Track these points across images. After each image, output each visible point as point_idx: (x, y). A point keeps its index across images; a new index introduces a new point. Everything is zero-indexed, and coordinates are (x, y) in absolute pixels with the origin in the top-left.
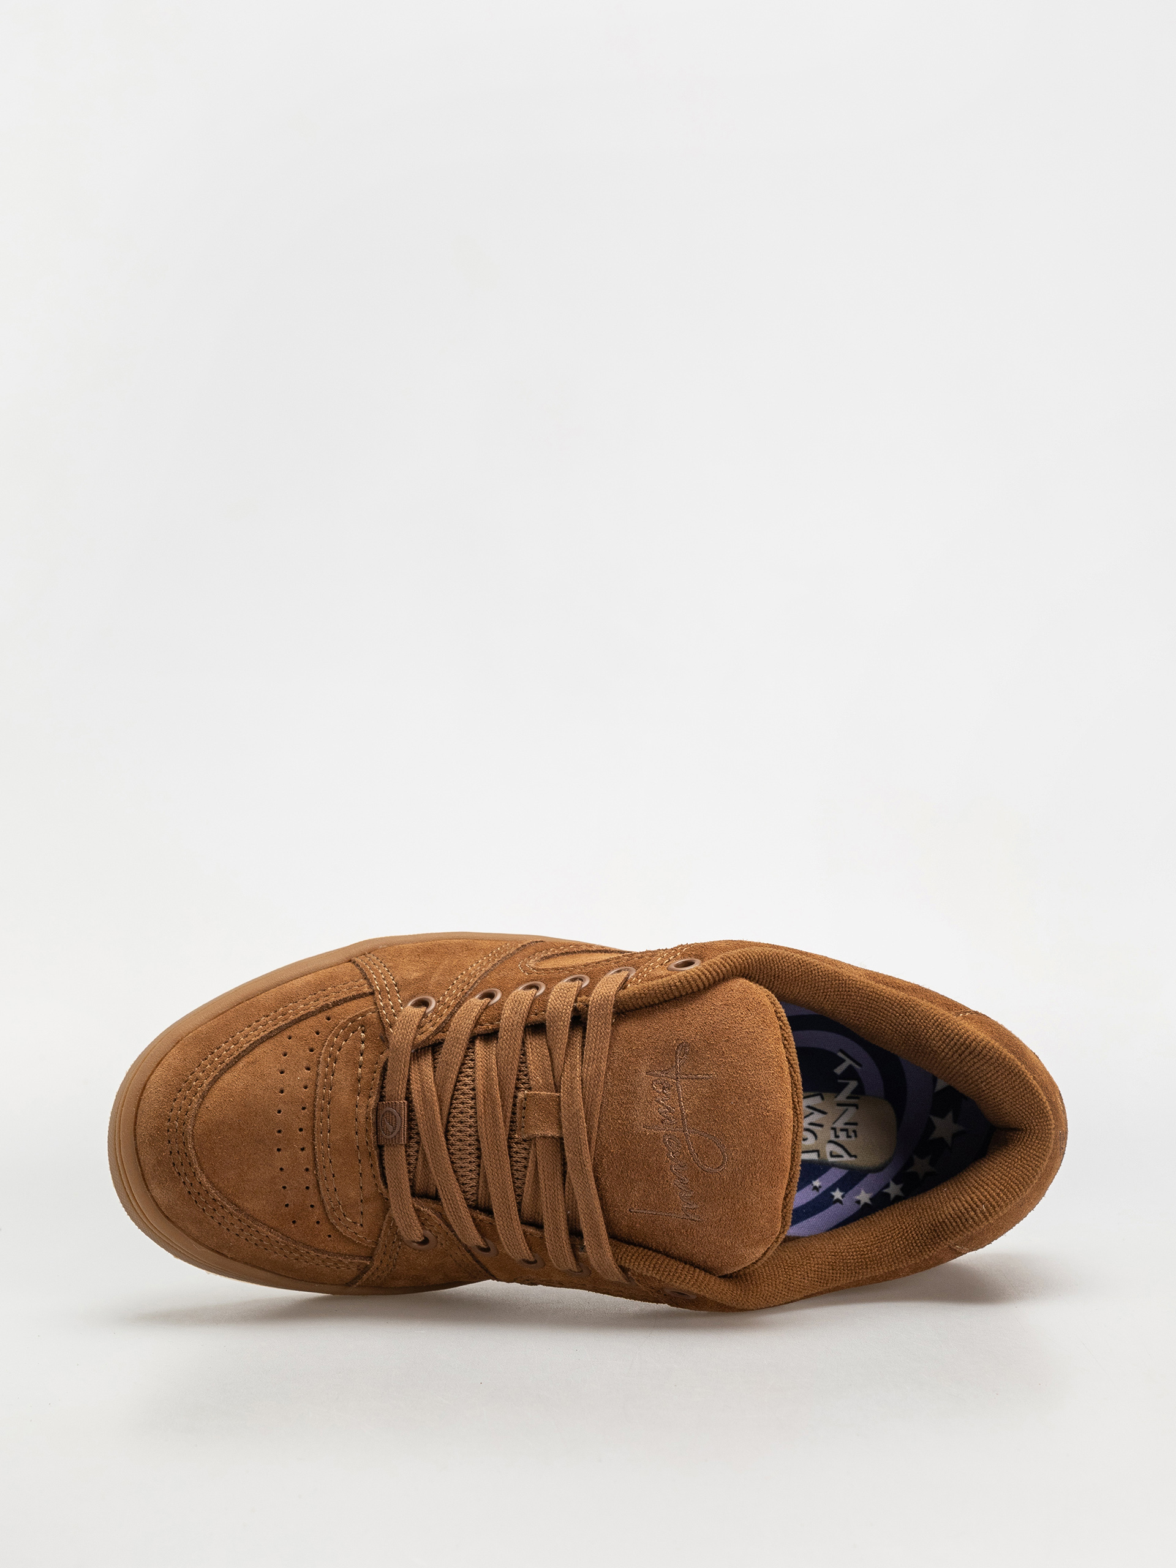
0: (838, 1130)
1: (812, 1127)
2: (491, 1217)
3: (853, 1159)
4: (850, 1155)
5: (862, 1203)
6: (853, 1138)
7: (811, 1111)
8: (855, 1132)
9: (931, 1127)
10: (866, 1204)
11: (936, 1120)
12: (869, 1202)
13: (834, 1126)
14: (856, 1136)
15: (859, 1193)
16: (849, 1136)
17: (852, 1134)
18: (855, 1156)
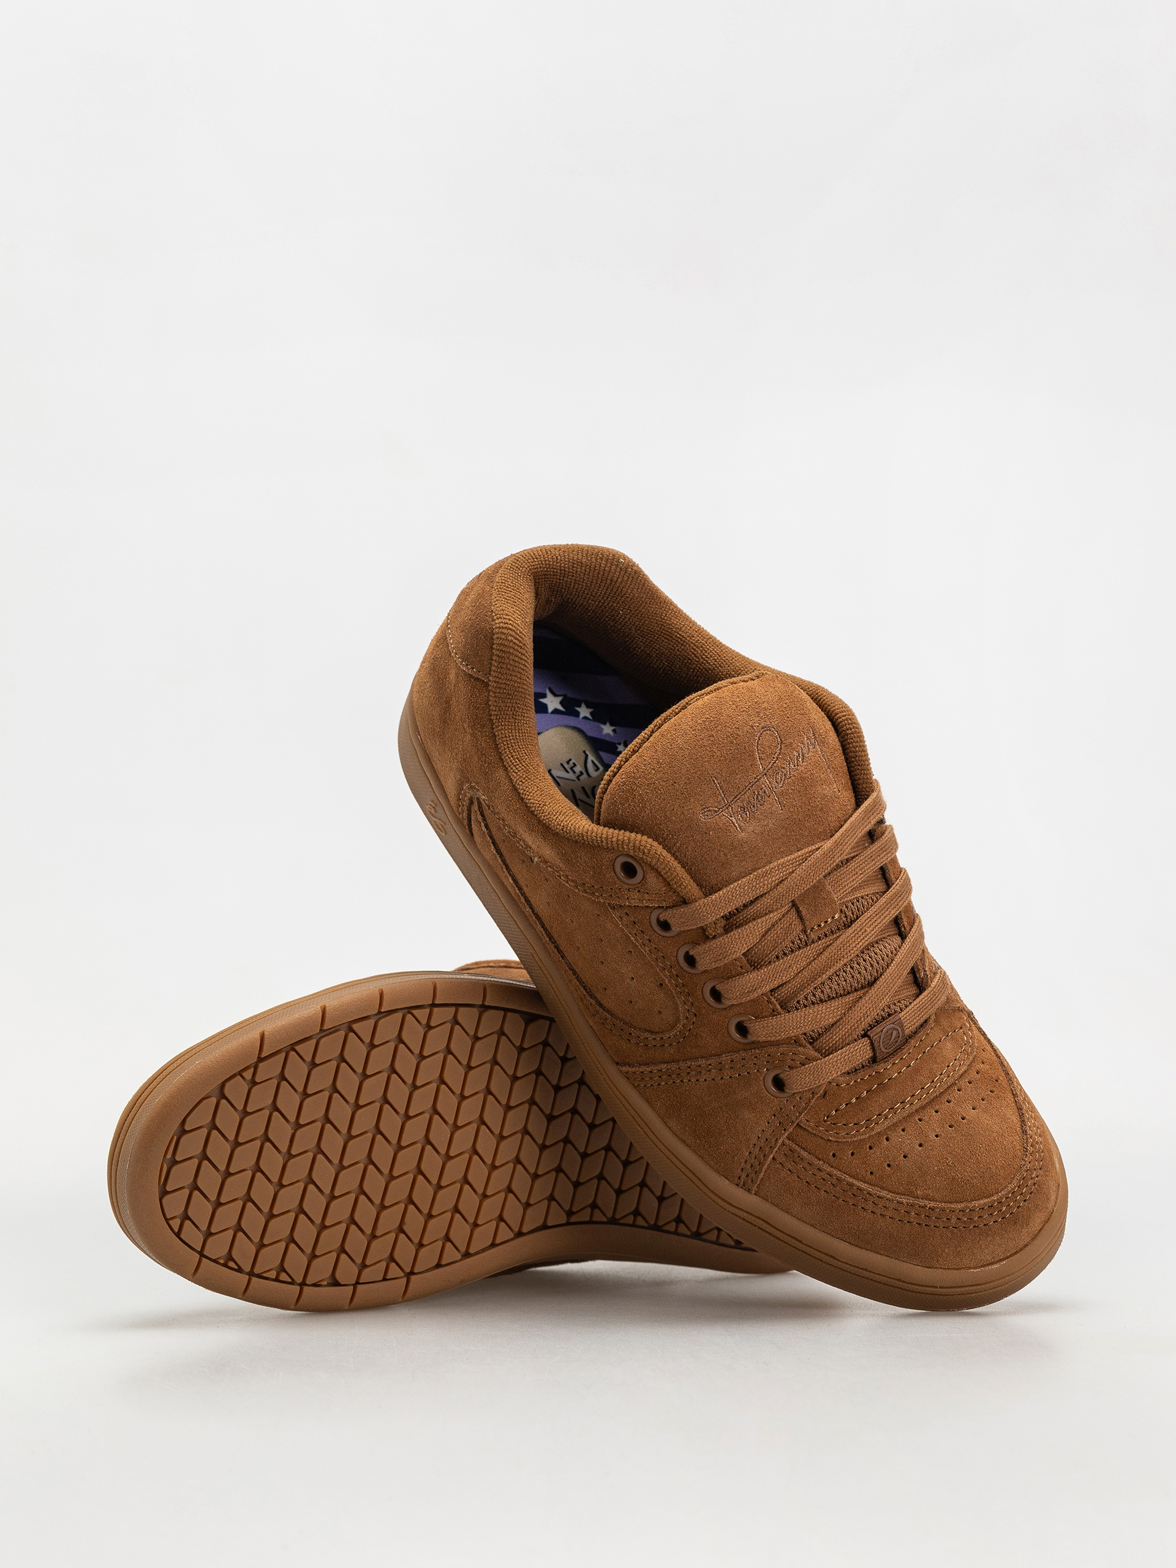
0: (577, 775)
1: (590, 794)
2: (901, 915)
3: (587, 752)
4: (587, 756)
5: (613, 728)
6: (573, 761)
7: (579, 802)
8: (568, 763)
9: (556, 711)
10: (611, 725)
11: (550, 710)
12: (608, 724)
13: (576, 779)
14: (570, 760)
15: (608, 734)
16: (575, 765)
17: (571, 763)
18: (584, 752)
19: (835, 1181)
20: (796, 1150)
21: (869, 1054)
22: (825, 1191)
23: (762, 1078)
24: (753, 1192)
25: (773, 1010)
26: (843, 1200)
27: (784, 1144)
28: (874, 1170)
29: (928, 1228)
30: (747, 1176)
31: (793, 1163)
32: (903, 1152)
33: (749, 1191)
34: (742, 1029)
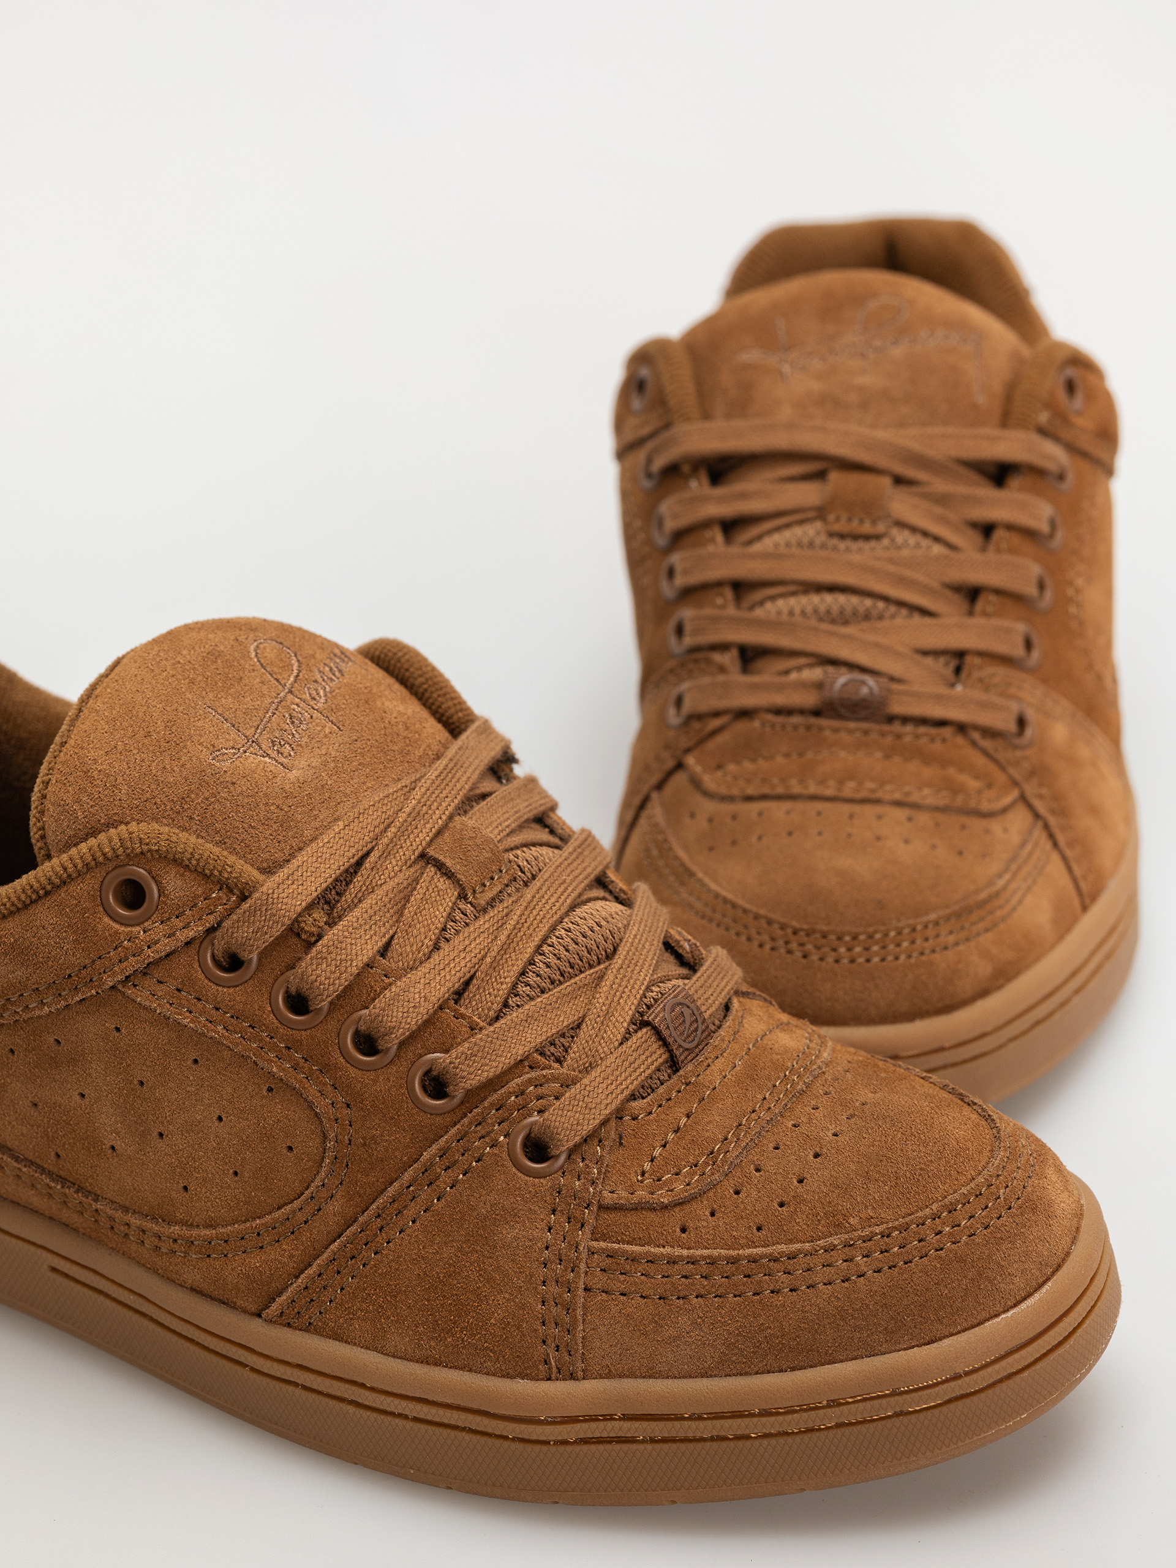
2: (605, 874)
19: (705, 1269)
20: (616, 1251)
21: (659, 1056)
22: (697, 1297)
23: (505, 1155)
24: (580, 1374)
25: (470, 1027)
26: (735, 1296)
27: (593, 1253)
28: (760, 1220)
29: (896, 1270)
30: (558, 1348)
31: (622, 1278)
32: (794, 1174)
33: (572, 1377)
34: (437, 1085)
